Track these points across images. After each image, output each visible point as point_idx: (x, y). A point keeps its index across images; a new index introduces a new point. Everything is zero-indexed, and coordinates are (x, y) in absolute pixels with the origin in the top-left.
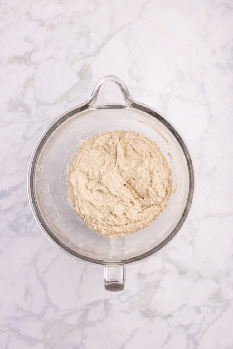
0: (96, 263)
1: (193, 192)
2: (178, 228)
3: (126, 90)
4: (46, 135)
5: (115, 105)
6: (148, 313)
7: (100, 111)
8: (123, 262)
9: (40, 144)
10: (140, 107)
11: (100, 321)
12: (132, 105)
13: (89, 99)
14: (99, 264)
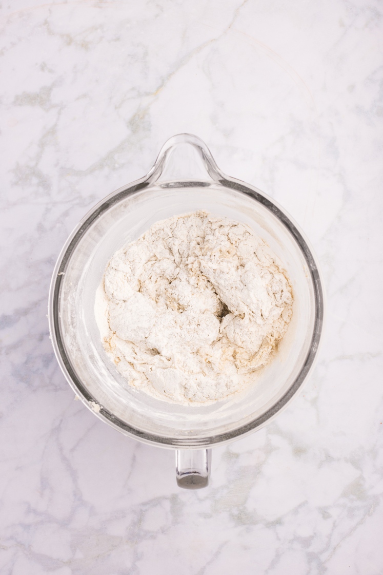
0: (162, 443)
1: (321, 325)
2: (296, 385)
3: (211, 157)
4: (78, 232)
5: (192, 182)
6: (243, 518)
7: (167, 191)
8: (207, 441)
9: (69, 246)
10: (234, 185)
11: (163, 531)
12: (221, 181)
13: (150, 172)
14: (168, 444)
